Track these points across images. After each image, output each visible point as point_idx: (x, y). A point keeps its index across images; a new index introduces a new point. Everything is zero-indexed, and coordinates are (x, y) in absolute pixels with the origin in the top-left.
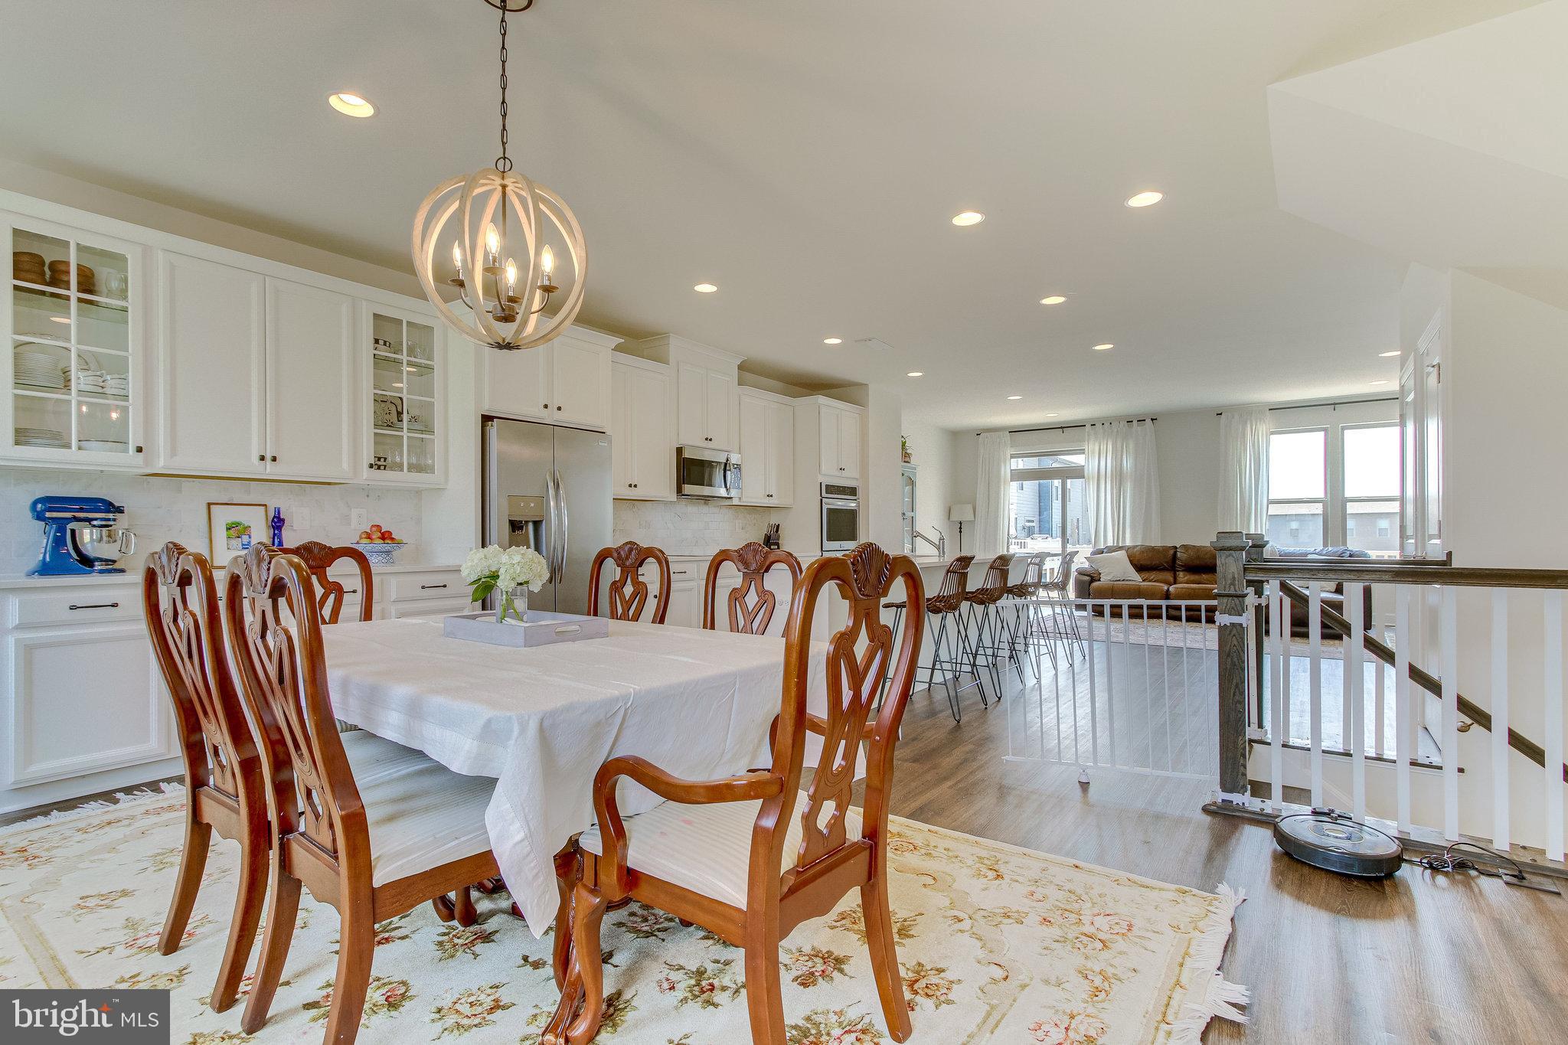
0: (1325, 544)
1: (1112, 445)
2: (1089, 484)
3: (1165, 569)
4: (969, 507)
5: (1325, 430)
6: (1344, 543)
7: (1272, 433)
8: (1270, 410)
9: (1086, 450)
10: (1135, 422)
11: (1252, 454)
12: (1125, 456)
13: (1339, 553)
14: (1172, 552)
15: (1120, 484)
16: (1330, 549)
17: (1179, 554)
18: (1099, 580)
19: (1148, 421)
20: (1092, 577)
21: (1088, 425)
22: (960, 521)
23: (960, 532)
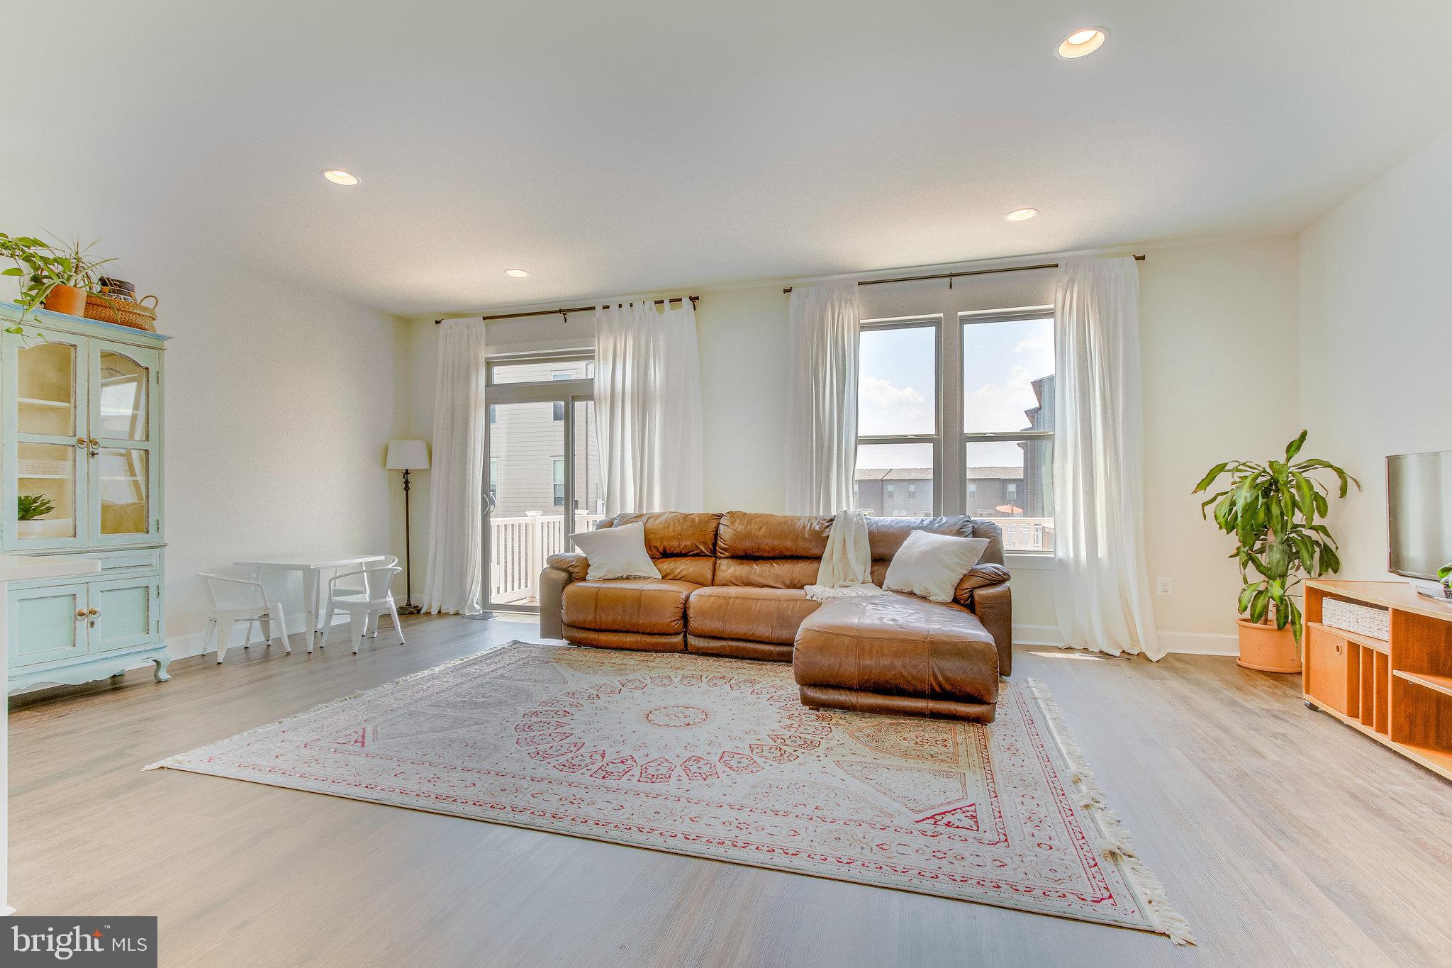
0: (937, 513)
1: (634, 340)
2: (600, 409)
3: (700, 555)
4: (420, 447)
5: (936, 323)
6: (963, 511)
7: (864, 328)
8: (860, 284)
9: (596, 351)
10: (667, 302)
11: (834, 358)
12: (651, 361)
13: (957, 527)
14: (713, 524)
15: (644, 410)
16: (944, 519)
17: (722, 529)
18: (584, 579)
19: (686, 303)
20: (570, 574)
21: (599, 308)
22: (407, 470)
23: (407, 489)
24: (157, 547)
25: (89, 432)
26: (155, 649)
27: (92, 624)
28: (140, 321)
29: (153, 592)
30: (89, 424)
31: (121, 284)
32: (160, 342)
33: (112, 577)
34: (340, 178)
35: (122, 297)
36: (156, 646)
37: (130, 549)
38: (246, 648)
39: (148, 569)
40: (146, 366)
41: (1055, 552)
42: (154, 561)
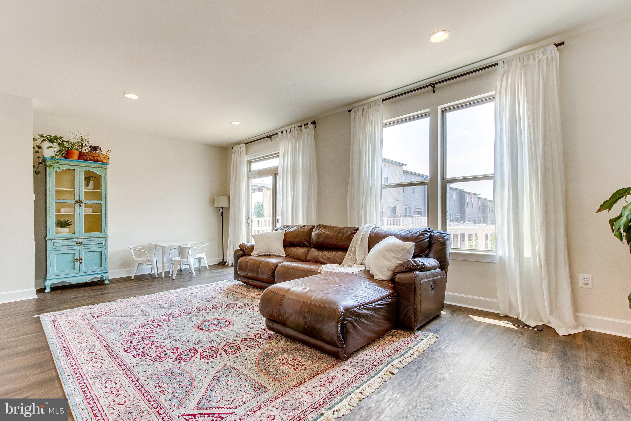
2: (280, 178)
3: (304, 246)
4: (226, 198)
5: (429, 115)
8: (383, 100)
9: (279, 152)
10: (303, 126)
14: (310, 231)
17: (312, 233)
18: (250, 255)
19: (310, 125)
20: (244, 252)
21: (280, 133)
22: (222, 208)
23: (222, 215)
24: (105, 237)
25: (79, 198)
26: (104, 273)
27: (81, 263)
28: (99, 159)
29: (103, 253)
30: (79, 195)
31: (95, 147)
32: (105, 166)
33: (88, 247)
34: (131, 96)
35: (95, 151)
36: (104, 272)
37: (94, 238)
38: (151, 274)
39: (101, 245)
40: (100, 174)
41: (496, 251)
42: (104, 242)
